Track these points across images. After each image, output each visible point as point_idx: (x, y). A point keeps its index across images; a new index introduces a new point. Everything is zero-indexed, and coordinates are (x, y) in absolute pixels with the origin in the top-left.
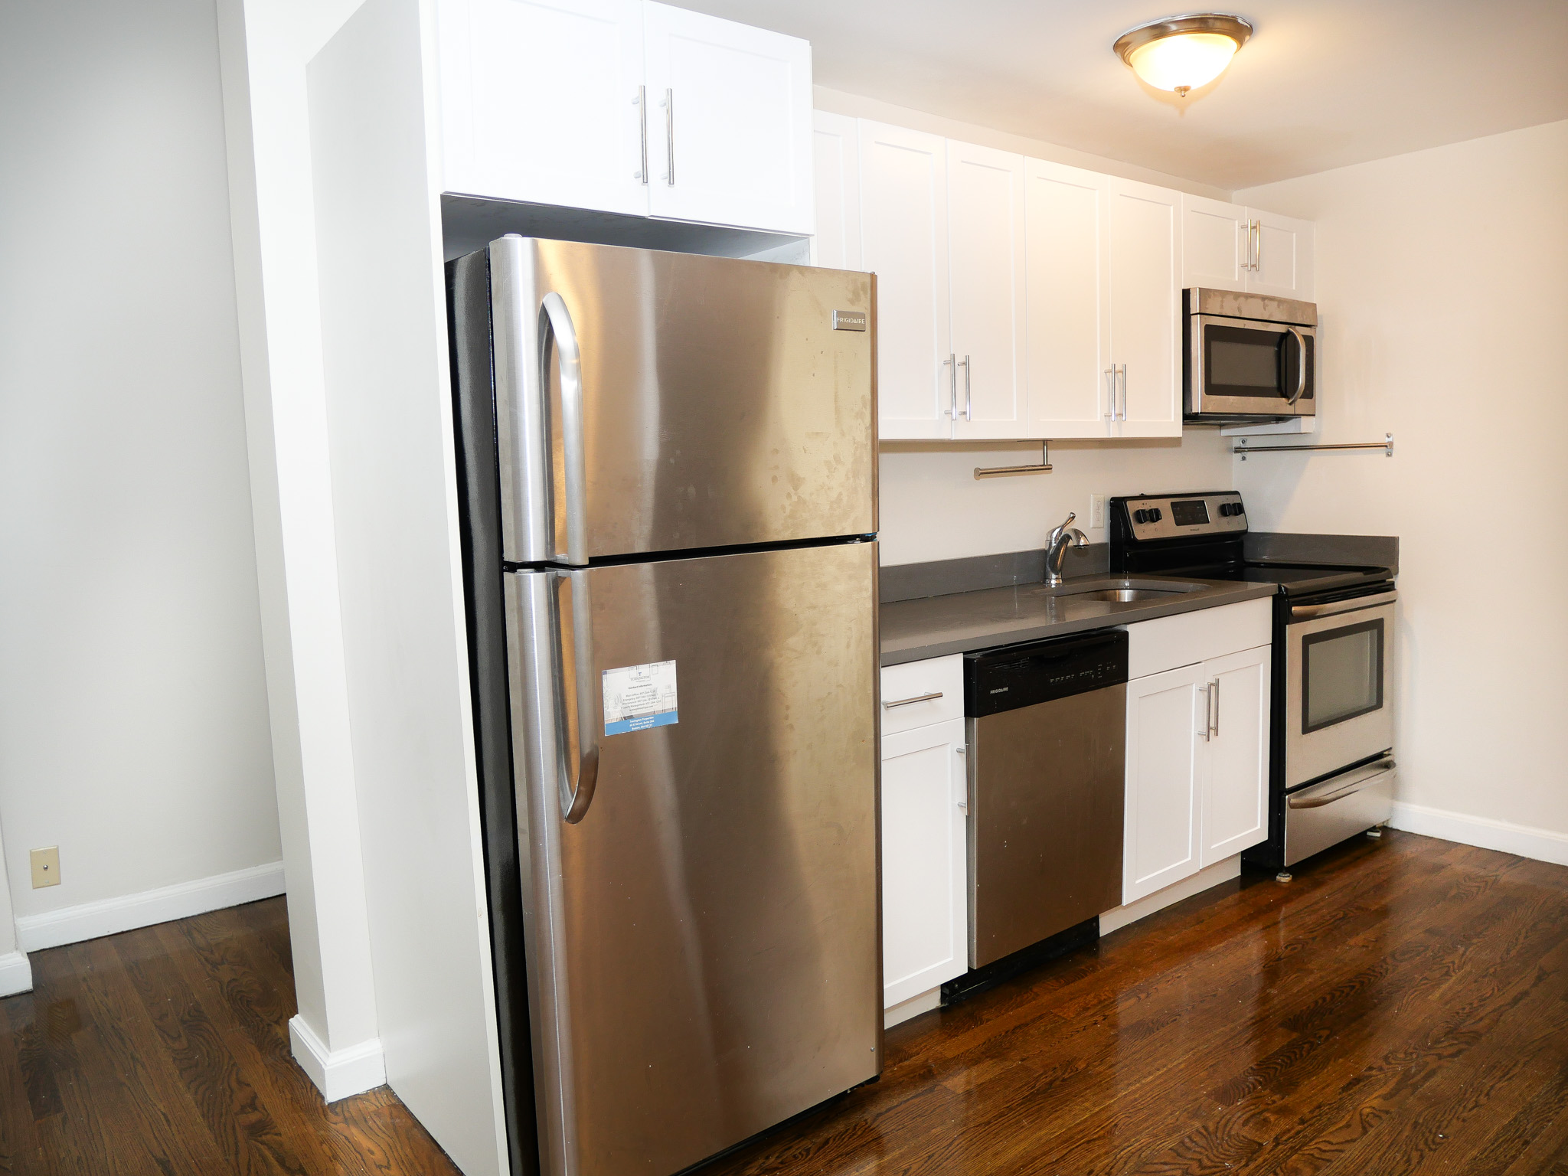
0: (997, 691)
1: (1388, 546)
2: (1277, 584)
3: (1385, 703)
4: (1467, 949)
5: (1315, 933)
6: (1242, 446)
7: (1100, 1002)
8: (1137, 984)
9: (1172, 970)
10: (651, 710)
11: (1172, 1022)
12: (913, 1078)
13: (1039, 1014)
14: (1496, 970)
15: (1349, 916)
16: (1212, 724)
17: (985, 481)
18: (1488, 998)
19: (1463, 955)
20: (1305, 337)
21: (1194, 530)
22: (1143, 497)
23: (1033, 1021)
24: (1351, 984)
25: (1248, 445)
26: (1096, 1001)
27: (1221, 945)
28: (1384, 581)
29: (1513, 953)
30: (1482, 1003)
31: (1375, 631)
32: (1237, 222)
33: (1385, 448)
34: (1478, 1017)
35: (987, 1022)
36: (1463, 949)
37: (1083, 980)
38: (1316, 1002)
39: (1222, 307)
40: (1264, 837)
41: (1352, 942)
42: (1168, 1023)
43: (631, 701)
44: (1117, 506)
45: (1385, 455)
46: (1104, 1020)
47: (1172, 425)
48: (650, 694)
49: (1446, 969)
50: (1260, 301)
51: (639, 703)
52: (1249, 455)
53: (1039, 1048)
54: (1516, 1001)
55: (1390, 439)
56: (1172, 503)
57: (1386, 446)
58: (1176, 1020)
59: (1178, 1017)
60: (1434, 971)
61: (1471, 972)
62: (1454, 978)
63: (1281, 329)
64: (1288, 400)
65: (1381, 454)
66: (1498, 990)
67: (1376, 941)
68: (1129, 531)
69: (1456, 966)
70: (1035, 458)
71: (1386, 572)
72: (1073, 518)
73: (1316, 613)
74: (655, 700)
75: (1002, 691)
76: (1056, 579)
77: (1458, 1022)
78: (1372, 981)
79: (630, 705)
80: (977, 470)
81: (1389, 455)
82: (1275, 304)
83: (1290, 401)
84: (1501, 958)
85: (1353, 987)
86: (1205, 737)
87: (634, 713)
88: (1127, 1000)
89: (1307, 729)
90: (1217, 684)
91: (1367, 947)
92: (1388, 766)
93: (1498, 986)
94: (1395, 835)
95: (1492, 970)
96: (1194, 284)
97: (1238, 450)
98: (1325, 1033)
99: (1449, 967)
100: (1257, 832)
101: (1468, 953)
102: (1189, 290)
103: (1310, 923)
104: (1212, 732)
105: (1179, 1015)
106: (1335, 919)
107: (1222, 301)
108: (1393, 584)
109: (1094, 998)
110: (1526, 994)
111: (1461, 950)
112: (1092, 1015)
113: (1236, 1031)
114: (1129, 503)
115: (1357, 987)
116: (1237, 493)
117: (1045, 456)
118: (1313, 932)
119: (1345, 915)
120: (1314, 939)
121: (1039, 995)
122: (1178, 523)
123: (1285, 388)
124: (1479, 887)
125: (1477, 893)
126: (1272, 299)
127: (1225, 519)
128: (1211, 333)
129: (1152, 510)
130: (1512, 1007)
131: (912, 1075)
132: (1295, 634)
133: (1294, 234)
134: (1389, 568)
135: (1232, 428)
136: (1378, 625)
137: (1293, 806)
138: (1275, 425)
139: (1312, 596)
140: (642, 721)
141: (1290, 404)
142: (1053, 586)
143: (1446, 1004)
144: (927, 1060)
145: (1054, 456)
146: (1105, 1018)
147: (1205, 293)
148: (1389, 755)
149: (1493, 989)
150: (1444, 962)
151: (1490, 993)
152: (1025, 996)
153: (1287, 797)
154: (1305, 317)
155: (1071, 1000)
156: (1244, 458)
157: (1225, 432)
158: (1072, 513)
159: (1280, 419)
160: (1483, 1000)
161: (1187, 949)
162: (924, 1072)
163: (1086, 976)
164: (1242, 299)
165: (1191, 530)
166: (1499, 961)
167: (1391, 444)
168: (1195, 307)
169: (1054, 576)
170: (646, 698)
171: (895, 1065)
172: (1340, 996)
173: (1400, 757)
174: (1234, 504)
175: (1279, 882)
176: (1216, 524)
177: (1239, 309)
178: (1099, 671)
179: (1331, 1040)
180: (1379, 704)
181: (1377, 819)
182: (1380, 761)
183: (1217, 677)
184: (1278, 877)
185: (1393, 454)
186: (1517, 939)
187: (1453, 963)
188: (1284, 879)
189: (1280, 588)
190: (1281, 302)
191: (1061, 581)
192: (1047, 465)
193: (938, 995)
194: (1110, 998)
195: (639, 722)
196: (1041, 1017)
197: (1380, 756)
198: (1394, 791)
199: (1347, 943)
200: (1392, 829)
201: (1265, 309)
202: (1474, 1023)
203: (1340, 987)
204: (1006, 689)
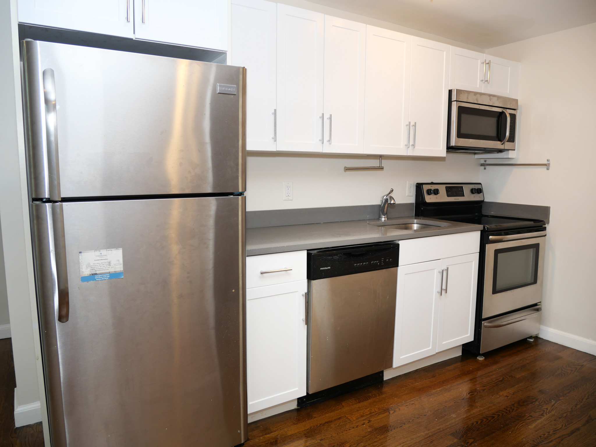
0: (324, 269)
1: (546, 210)
2: (483, 226)
3: (538, 281)
4: (556, 402)
5: (485, 388)
6: (485, 163)
7: (371, 413)
8: (391, 406)
9: (411, 400)
10: (108, 271)
11: (400, 427)
12: (267, 444)
13: (340, 417)
14: (567, 415)
15: (505, 380)
16: (444, 287)
17: (348, 173)
18: (558, 430)
19: (553, 405)
20: (510, 114)
21: (456, 199)
22: (432, 183)
23: (335, 420)
24: (493, 416)
25: (487, 163)
26: (369, 413)
27: (439, 389)
28: (542, 226)
29: (578, 406)
30: (555, 432)
31: (535, 249)
32: (479, 60)
33: (546, 166)
34: (550, 440)
35: (314, 418)
36: (554, 402)
37: (367, 401)
38: (473, 424)
39: (468, 98)
40: (472, 339)
41: (501, 393)
42: (397, 428)
43: (96, 266)
44: (419, 187)
45: (546, 169)
46: (368, 423)
47: (441, 151)
48: (107, 263)
49: (542, 412)
50: (488, 97)
51: (101, 268)
52: (487, 167)
53: (331, 434)
54: (572, 432)
55: (549, 162)
56: (446, 187)
57: (546, 165)
58: (402, 426)
59: (403, 425)
60: (536, 412)
61: (554, 415)
62: (545, 417)
63: (499, 110)
64: (501, 143)
65: (544, 169)
66: (565, 426)
67: (513, 394)
68: (423, 198)
69: (548, 411)
70: (375, 163)
71: (543, 222)
72: (392, 191)
73: (502, 239)
74: (110, 267)
75: (327, 268)
76: (384, 218)
77: (539, 442)
78: (504, 414)
79: (95, 268)
80: (345, 167)
81: (548, 169)
82: (496, 98)
83: (502, 143)
84: (572, 409)
85: (494, 417)
86: (440, 294)
87: (97, 272)
88: (384, 413)
89: (495, 291)
90: (447, 270)
91: (508, 397)
92: (538, 310)
93: (565, 424)
94: (540, 341)
95: (565, 415)
96: (454, 88)
97: (482, 165)
98: (471, 441)
99: (544, 411)
100: (468, 336)
101: (556, 404)
102: (451, 90)
103: (485, 382)
104: (443, 292)
105: (405, 424)
106: (497, 381)
107: (468, 96)
108: (545, 228)
109: (369, 411)
110: (578, 429)
111: (553, 402)
112: (364, 420)
113: (428, 436)
114: (424, 186)
115: (495, 418)
116: (480, 184)
117: (381, 163)
118: (484, 387)
119: (503, 379)
120: (484, 390)
121: (344, 407)
122: (448, 196)
123: (499, 137)
124: (572, 370)
125: (570, 373)
126: (494, 96)
127: (473, 195)
128: (461, 110)
129: (435, 189)
130: (569, 436)
131: (267, 442)
132: (490, 249)
133: (510, 68)
134: (545, 220)
135: (480, 154)
136: (536, 247)
137: (486, 327)
138: (497, 154)
139: (502, 232)
140: (103, 276)
141: (502, 144)
142: (383, 221)
143: (536, 431)
144: (277, 435)
145: (385, 163)
146: (369, 421)
147: (459, 92)
148: (539, 305)
149: (563, 425)
150: (543, 408)
151: (560, 427)
152: (337, 407)
153: (483, 322)
154: (511, 105)
155: (358, 411)
156: (485, 169)
157: (477, 156)
158: (392, 189)
159: (500, 151)
160: (556, 431)
161: (422, 390)
162: (273, 441)
163: (370, 399)
164: (478, 95)
165: (455, 199)
166: (570, 410)
167: (549, 164)
168: (454, 98)
169: (383, 217)
170: (105, 266)
171: (262, 436)
172: (485, 422)
173: (545, 306)
174: (478, 189)
175: (478, 360)
176: (468, 197)
177: (477, 100)
178: (382, 261)
179: (473, 445)
180: (535, 282)
181: (534, 333)
182: (535, 307)
183: (448, 267)
184: (478, 358)
185: (550, 169)
186: (582, 400)
187: (547, 409)
188: (481, 359)
189: (484, 227)
190: (499, 97)
191: (386, 219)
192: (381, 167)
193: (296, 403)
194: (376, 412)
195: (100, 277)
196: (339, 418)
197: (536, 305)
198: (540, 321)
199: (499, 394)
200: (540, 338)
201: (490, 100)
202: (547, 443)
203: (487, 417)
204: (329, 268)
